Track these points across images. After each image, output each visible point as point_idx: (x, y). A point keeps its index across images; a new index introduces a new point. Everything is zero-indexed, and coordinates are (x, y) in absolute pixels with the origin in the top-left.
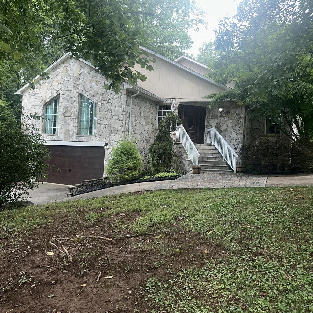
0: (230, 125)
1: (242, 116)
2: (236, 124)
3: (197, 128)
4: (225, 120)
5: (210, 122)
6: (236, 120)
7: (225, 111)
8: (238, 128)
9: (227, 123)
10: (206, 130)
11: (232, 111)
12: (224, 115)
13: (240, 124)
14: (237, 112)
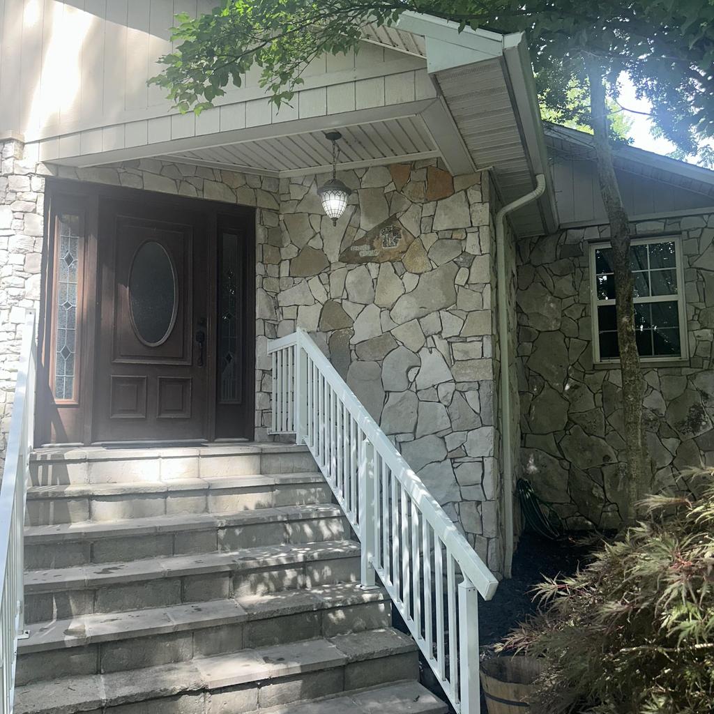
0: (405, 309)
1: (471, 245)
2: (438, 298)
3: (201, 338)
4: (374, 282)
5: (286, 298)
6: (438, 274)
7: (366, 225)
8: (453, 325)
9: (385, 299)
10: (265, 348)
11: (408, 222)
12: (364, 251)
13: (468, 300)
14: (442, 223)
